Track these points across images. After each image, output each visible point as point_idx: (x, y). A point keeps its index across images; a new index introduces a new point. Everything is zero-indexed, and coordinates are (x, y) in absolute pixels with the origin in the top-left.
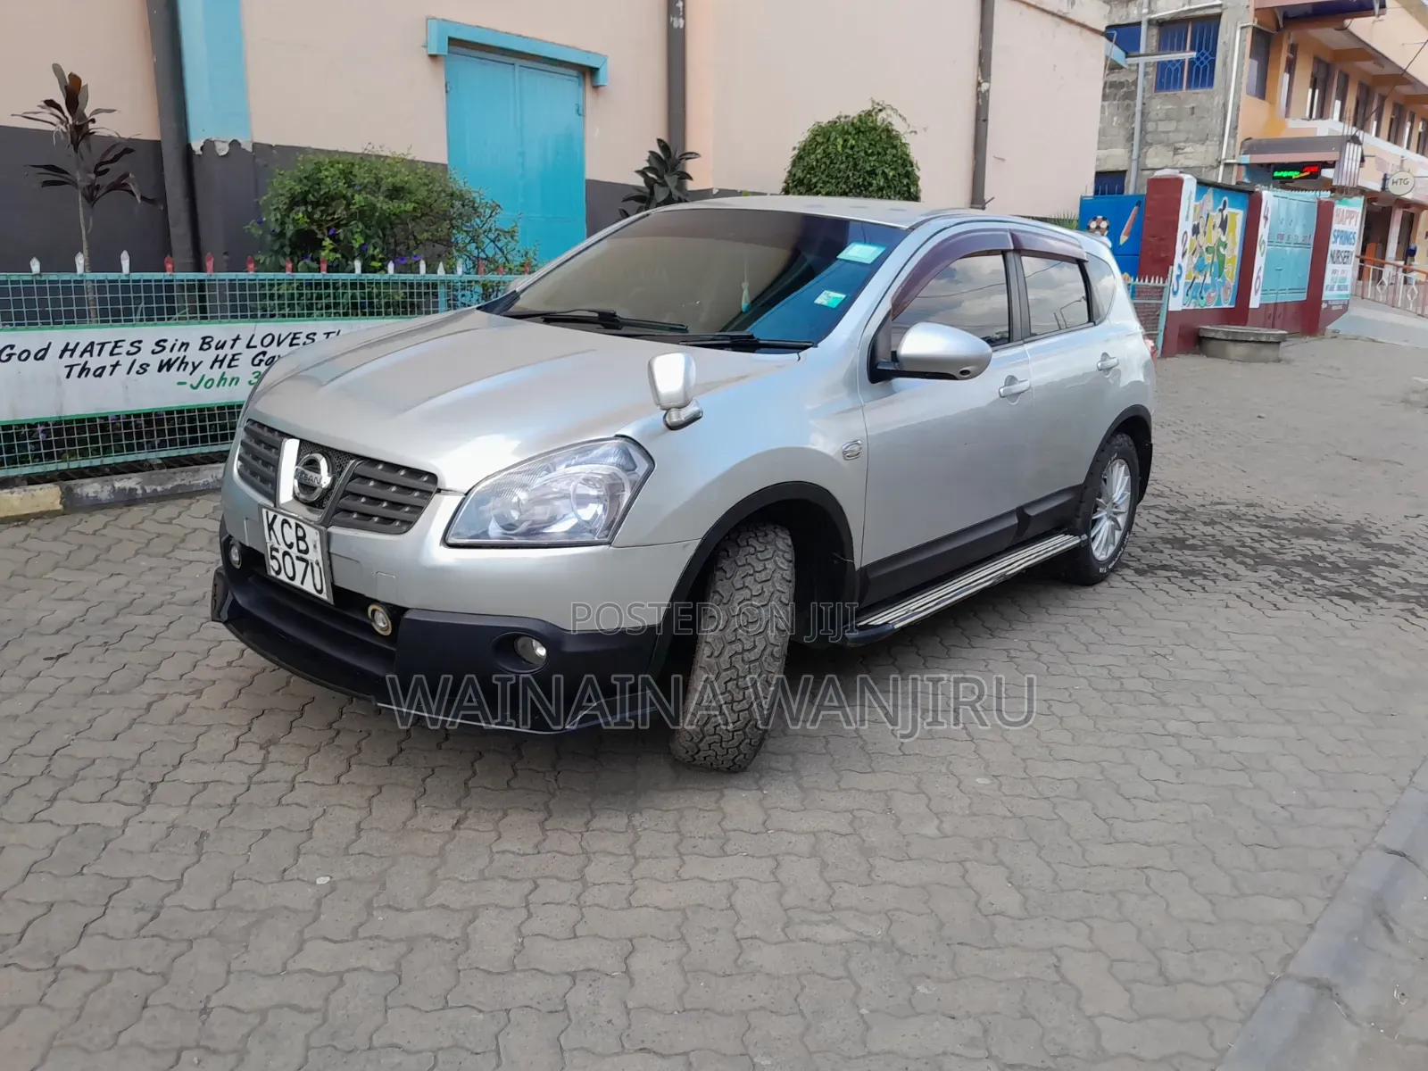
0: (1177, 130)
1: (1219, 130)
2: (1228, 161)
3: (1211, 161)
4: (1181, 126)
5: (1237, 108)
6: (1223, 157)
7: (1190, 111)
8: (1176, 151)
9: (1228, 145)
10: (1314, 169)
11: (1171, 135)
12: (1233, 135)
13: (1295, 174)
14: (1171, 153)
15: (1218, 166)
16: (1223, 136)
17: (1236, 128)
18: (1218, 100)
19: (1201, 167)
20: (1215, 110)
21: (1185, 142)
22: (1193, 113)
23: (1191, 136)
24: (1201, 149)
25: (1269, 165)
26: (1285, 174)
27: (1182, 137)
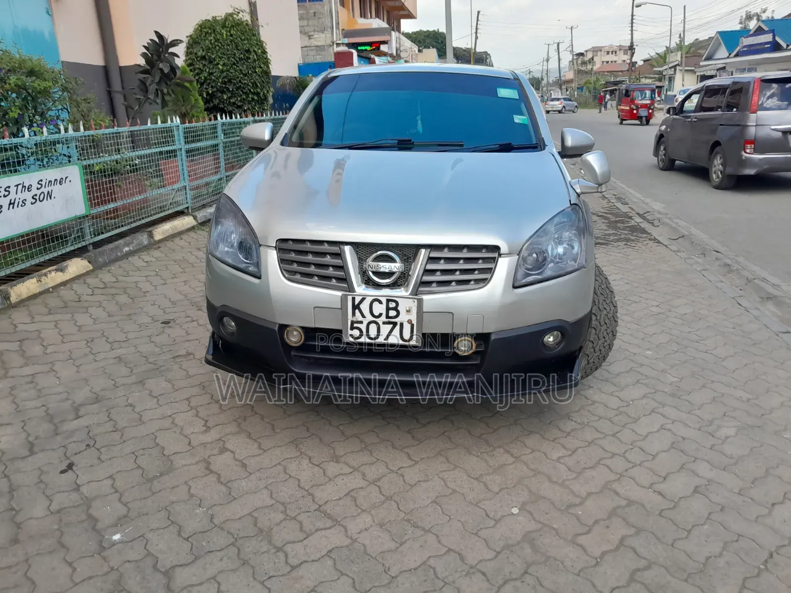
0: (308, 25)
1: (330, 25)
2: (338, 42)
3: (329, 42)
4: (311, 22)
5: (337, 13)
6: (335, 40)
7: (313, 14)
8: (310, 37)
9: (336, 33)
10: (377, 45)
11: (305, 28)
12: (338, 28)
13: (368, 48)
14: (307, 38)
15: (333, 45)
16: (333, 28)
17: (338, 24)
18: (326, 8)
19: (324, 46)
20: (326, 13)
21: (314, 32)
22: (315, 16)
23: (316, 28)
24: (323, 35)
25: (356, 43)
26: (363, 48)
27: (312, 29)
